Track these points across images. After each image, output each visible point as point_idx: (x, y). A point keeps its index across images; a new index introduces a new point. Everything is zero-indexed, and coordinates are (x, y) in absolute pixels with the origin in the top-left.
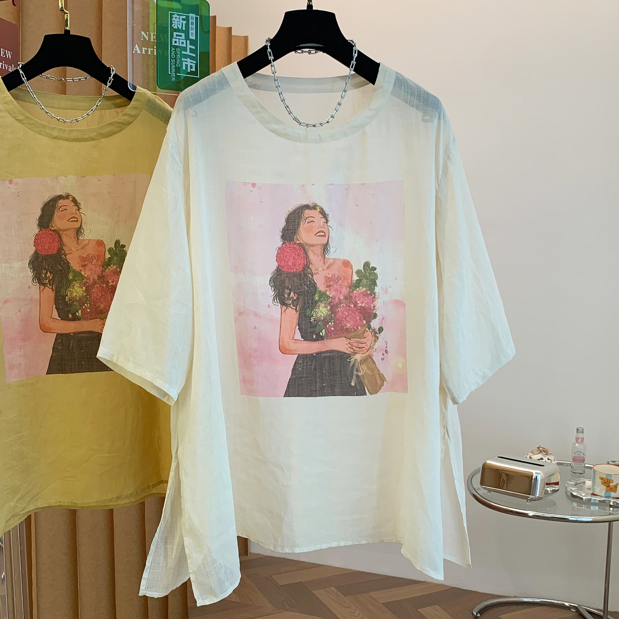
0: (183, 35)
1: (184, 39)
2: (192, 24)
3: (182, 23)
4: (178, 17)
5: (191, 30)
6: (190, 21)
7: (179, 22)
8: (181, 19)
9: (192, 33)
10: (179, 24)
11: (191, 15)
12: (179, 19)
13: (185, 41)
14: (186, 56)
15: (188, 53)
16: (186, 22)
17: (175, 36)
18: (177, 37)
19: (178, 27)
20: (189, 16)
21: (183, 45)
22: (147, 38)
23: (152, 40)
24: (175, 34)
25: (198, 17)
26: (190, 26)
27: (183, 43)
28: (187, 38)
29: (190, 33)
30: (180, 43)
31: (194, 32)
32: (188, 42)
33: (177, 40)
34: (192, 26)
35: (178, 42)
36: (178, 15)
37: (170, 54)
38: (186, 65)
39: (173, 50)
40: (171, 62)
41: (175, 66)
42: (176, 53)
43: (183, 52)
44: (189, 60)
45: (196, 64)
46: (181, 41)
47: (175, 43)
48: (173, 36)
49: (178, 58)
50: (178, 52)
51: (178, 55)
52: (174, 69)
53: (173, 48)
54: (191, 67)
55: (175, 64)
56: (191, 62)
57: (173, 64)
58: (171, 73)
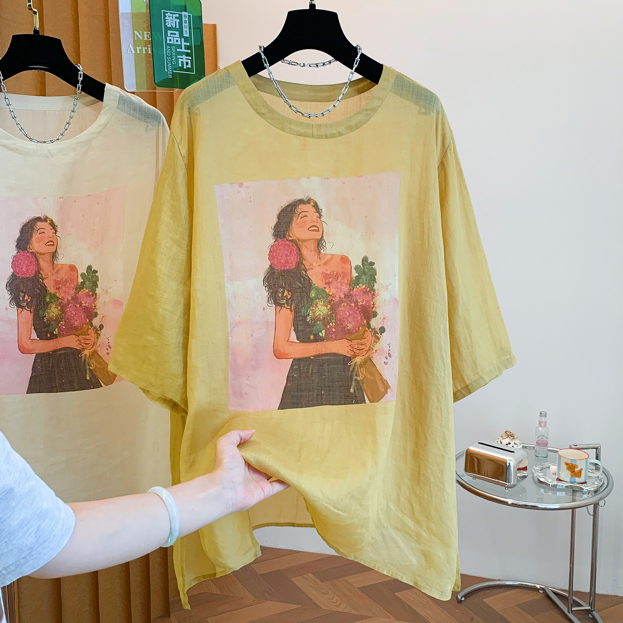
0: (177, 33)
1: (179, 37)
2: (185, 22)
3: (176, 22)
4: (171, 15)
5: (185, 28)
6: (183, 19)
7: (173, 20)
8: (174, 18)
9: (186, 31)
10: (173, 23)
11: (183, 13)
12: (172, 17)
13: (180, 38)
14: (182, 53)
15: (183, 50)
16: (179, 20)
18: (172, 35)
19: (172, 26)
20: (182, 14)
21: (177, 43)
22: (141, 37)
23: (146, 39)
24: (169, 32)
25: (190, 15)
26: (184, 24)
27: (177, 41)
28: (181, 35)
29: (184, 32)
30: (175, 41)
31: (188, 30)
32: (183, 39)
34: (185, 24)
35: (172, 40)
36: (171, 13)
37: (166, 52)
38: (182, 62)
39: (168, 48)
40: (167, 60)
41: (172, 63)
42: (171, 51)
43: (178, 50)
44: (184, 57)
45: (192, 60)
46: (175, 39)
47: (170, 41)
48: (168, 35)
49: (173, 55)
50: (173, 50)
51: (174, 53)
52: (171, 67)
53: (168, 46)
54: (187, 63)
55: (171, 62)
56: (186, 59)
57: (169, 62)
58: (168, 71)
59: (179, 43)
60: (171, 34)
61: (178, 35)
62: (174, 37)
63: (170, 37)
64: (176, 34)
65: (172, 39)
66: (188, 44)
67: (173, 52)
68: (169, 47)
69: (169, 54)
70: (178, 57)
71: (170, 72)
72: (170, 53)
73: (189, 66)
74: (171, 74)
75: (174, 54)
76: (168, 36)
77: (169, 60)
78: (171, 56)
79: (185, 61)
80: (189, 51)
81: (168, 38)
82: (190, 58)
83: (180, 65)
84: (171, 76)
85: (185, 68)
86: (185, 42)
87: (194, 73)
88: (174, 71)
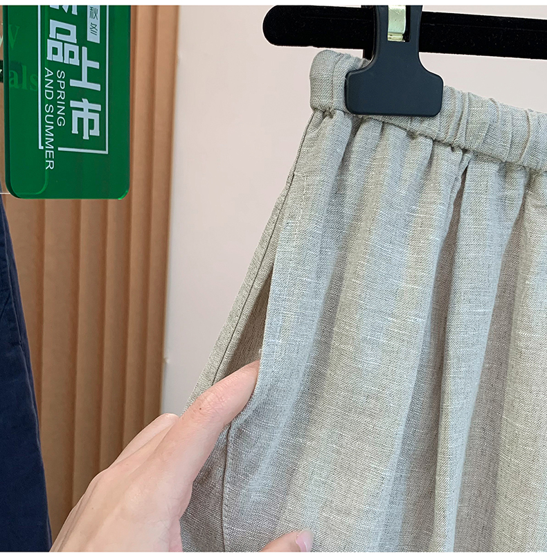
0: (72, 28)
1: (75, 42)
5: (91, 15)
9: (93, 27)
13: (78, 47)
14: (80, 94)
15: (84, 83)
17: (52, 34)
18: (60, 36)
21: (72, 62)
24: (54, 24)
27: (72, 55)
28: (82, 40)
29: (89, 26)
30: (67, 54)
31: (97, 21)
32: (85, 49)
33: (59, 45)
37: (43, 88)
38: (80, 120)
39: (48, 75)
40: (43, 112)
41: (55, 125)
42: (56, 86)
43: (74, 83)
44: (85, 104)
45: (102, 114)
46: (68, 48)
47: (53, 54)
48: (49, 33)
49: (60, 100)
50: (61, 82)
51: (61, 92)
52: (53, 135)
53: (48, 70)
54: (91, 123)
55: (54, 120)
56: (90, 111)
57: (49, 119)
58: (44, 147)
59: (75, 62)
60: (59, 30)
61: (73, 38)
62: (64, 42)
63: (56, 40)
64: (67, 33)
66: (96, 65)
67: (60, 89)
68: (52, 74)
69: (49, 95)
70: (73, 104)
71: (50, 152)
72: (52, 92)
73: (96, 132)
74: (51, 159)
75: (62, 94)
76: (50, 36)
77: (50, 113)
78: (54, 102)
79: (86, 116)
80: (97, 87)
81: (51, 44)
82: (98, 108)
83: (75, 131)
84: (51, 163)
85: (86, 137)
86: (89, 58)
87: (105, 150)
88: (60, 149)
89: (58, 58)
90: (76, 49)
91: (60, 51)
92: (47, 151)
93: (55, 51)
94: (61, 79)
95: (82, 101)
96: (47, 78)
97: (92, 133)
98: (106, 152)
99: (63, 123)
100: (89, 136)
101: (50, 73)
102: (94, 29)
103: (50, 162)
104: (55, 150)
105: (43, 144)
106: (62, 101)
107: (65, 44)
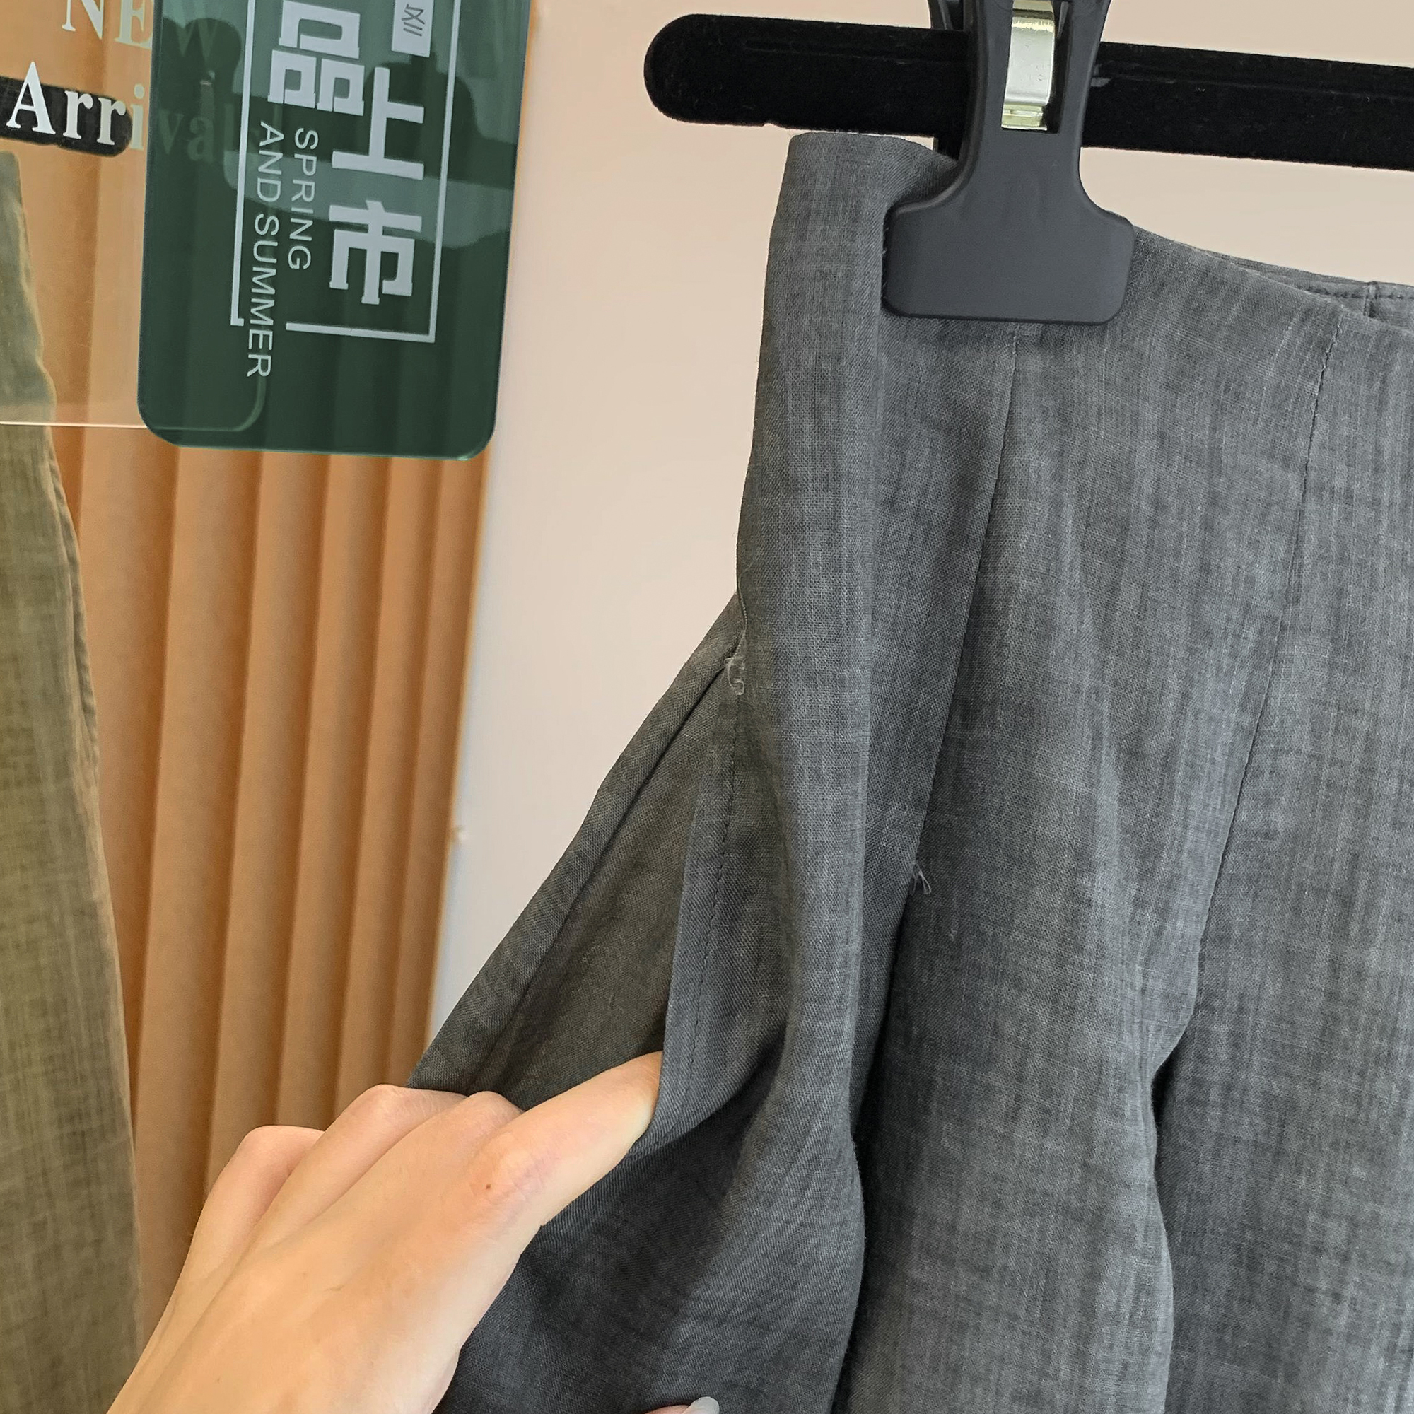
0: (350, 23)
1: (357, 56)
9: (412, 13)
13: (361, 67)
14: (361, 188)
15: (374, 160)
17: (288, 34)
18: (309, 42)
21: (341, 106)
24: (295, 11)
27: (342, 87)
28: (375, 46)
29: (399, 12)
30: (328, 87)
32: (382, 77)
37: (252, 174)
38: (357, 258)
39: (269, 141)
40: (250, 236)
41: (281, 266)
42: (290, 167)
44: (375, 214)
45: (424, 242)
46: (332, 70)
47: (286, 87)
48: (277, 33)
49: (301, 202)
50: (305, 157)
51: (304, 183)
52: (272, 291)
53: (270, 129)
54: (389, 264)
55: (279, 253)
56: (387, 232)
57: (262, 251)
58: (247, 322)
59: (352, 105)
60: (307, 27)
61: (349, 44)
62: (320, 56)
63: (297, 50)
64: (334, 32)
65: (305, 66)
66: (414, 114)
67: (303, 177)
68: (281, 137)
69: (269, 190)
70: (336, 213)
71: (261, 333)
72: (279, 183)
73: (402, 285)
74: (264, 351)
75: (306, 190)
76: (282, 42)
77: (267, 237)
78: (283, 208)
79: (374, 244)
80: (415, 170)
81: (280, 63)
82: (413, 223)
83: (339, 280)
84: (265, 362)
85: (370, 297)
86: (394, 96)
87: (426, 332)
88: (291, 326)
89: (302, 98)
90: (356, 75)
91: (307, 81)
92: (252, 332)
93: (293, 79)
94: (307, 151)
95: (365, 207)
96: (267, 147)
97: (390, 287)
98: (430, 338)
99: (303, 261)
100: (380, 294)
101: (273, 135)
102: (414, 22)
103: (260, 357)
104: (278, 328)
105: (244, 313)
106: (305, 205)
107: (324, 62)
